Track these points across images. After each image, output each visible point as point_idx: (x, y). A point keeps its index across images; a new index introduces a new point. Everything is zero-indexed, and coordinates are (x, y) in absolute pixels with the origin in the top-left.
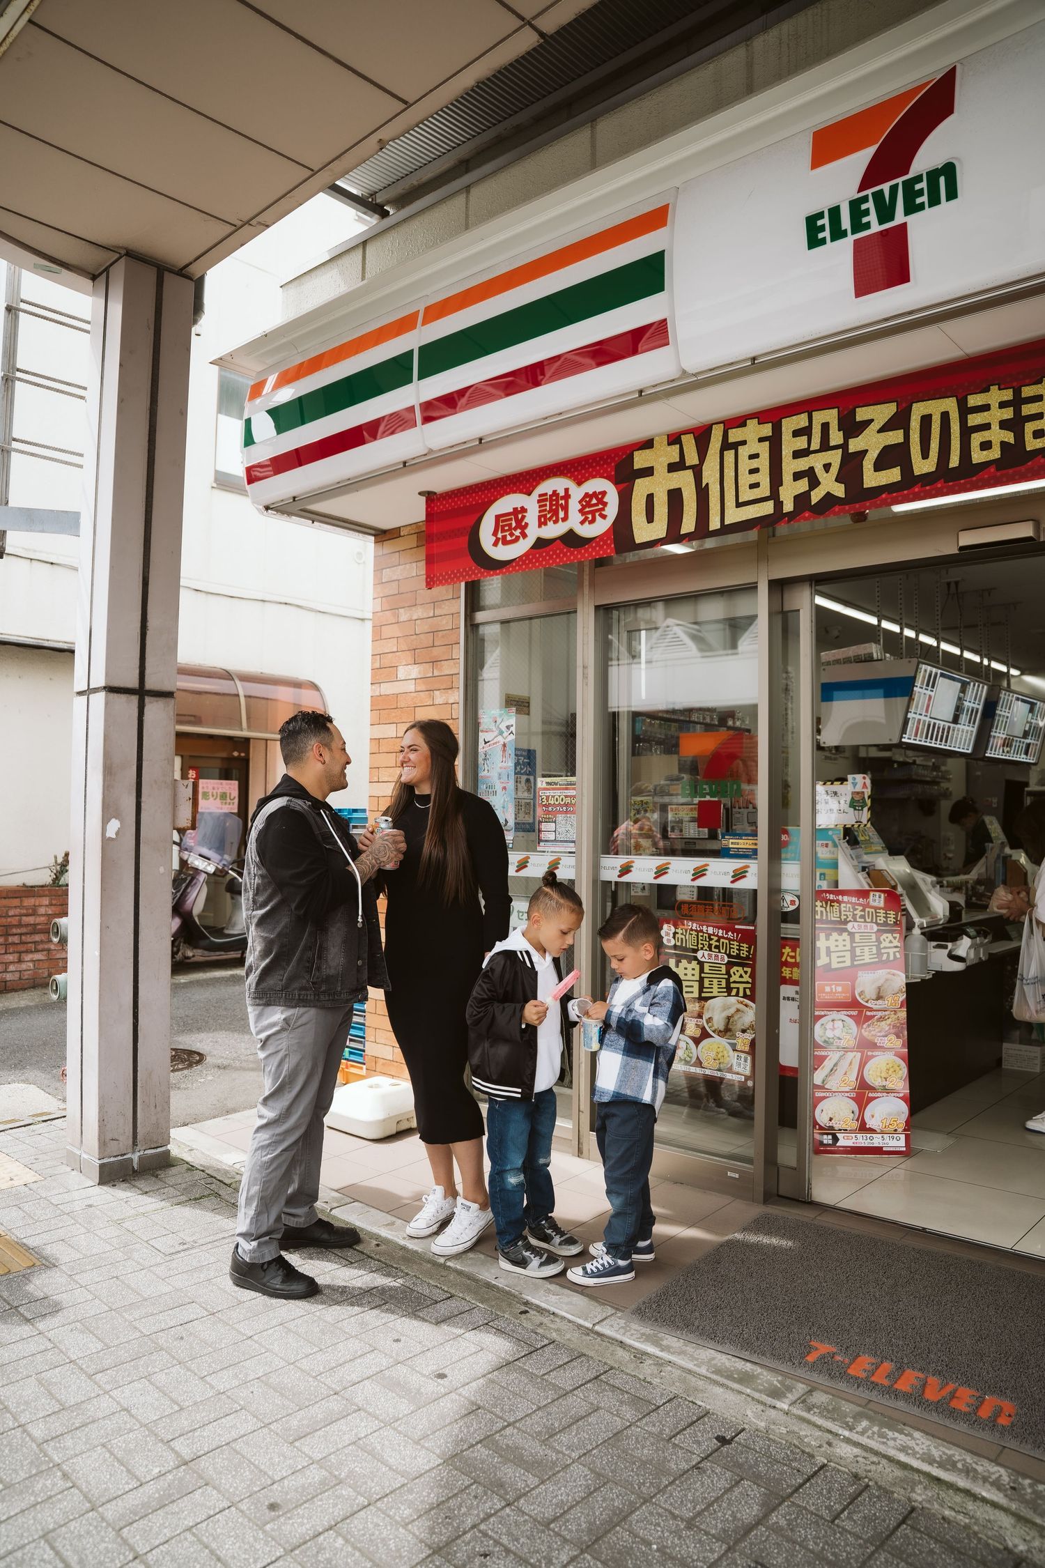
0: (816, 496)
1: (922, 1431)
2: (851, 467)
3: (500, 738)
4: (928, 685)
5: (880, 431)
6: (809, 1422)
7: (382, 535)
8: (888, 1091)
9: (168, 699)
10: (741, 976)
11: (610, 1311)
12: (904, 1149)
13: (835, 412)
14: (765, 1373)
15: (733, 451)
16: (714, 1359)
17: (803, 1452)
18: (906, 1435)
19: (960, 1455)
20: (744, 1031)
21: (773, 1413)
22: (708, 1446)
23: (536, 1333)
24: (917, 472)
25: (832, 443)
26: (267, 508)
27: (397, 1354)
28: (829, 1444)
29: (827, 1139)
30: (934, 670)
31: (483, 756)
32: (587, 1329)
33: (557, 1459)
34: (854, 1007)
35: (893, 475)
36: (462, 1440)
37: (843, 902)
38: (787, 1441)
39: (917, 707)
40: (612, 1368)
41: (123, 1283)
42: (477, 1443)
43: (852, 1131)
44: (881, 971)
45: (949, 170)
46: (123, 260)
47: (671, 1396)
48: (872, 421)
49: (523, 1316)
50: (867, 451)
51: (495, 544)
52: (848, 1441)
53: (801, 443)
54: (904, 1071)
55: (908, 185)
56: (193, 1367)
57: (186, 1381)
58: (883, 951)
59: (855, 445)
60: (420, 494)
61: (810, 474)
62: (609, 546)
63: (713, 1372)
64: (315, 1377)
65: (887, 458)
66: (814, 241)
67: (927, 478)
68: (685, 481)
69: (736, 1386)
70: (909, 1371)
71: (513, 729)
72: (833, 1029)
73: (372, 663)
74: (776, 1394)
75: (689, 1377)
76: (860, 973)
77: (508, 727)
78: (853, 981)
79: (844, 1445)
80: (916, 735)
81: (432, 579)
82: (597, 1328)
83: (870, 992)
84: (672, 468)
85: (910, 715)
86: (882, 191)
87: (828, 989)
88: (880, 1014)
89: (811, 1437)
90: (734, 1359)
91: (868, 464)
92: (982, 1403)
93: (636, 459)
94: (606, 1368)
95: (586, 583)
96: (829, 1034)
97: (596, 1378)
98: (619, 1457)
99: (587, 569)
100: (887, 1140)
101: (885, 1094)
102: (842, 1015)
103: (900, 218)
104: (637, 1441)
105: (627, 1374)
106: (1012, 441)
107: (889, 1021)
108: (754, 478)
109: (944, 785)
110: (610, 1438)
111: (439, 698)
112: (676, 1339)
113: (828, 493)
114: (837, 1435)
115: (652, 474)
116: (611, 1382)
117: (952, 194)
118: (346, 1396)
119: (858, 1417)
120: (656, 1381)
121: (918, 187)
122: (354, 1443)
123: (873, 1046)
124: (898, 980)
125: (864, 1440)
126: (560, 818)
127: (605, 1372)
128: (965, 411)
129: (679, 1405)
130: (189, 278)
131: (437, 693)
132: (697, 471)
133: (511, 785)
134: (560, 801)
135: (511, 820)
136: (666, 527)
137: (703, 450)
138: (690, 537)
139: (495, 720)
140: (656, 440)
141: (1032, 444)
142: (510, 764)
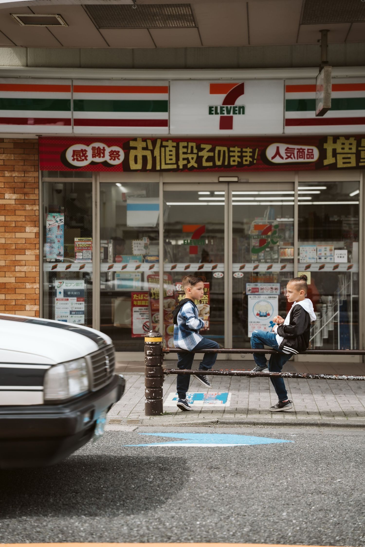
0: (189, 166)
2: (199, 160)
3: (56, 224)
5: (207, 152)
13: (195, 143)
15: (164, 148)
24: (217, 164)
25: (194, 152)
31: (49, 230)
35: (211, 164)
44: (169, 299)
45: (243, 107)
48: (205, 148)
50: (204, 156)
51: (73, 160)
53: (185, 150)
59: (200, 154)
61: (187, 159)
62: (120, 168)
65: (209, 159)
66: (210, 113)
67: (219, 166)
71: (63, 221)
72: (157, 318)
77: (60, 220)
83: (166, 306)
84: (144, 149)
86: (228, 107)
87: (155, 305)
91: (204, 160)
93: (130, 143)
95: (97, 175)
103: (231, 114)
106: (240, 161)
108: (171, 157)
113: (193, 166)
115: (137, 149)
117: (243, 113)
121: (236, 109)
124: (174, 302)
126: (85, 251)
128: (229, 151)
131: (27, 205)
132: (152, 152)
133: (62, 240)
134: (84, 246)
135: (62, 252)
136: (141, 166)
137: (154, 145)
138: (150, 170)
139: (54, 217)
140: (138, 139)
141: (245, 163)
142: (61, 233)
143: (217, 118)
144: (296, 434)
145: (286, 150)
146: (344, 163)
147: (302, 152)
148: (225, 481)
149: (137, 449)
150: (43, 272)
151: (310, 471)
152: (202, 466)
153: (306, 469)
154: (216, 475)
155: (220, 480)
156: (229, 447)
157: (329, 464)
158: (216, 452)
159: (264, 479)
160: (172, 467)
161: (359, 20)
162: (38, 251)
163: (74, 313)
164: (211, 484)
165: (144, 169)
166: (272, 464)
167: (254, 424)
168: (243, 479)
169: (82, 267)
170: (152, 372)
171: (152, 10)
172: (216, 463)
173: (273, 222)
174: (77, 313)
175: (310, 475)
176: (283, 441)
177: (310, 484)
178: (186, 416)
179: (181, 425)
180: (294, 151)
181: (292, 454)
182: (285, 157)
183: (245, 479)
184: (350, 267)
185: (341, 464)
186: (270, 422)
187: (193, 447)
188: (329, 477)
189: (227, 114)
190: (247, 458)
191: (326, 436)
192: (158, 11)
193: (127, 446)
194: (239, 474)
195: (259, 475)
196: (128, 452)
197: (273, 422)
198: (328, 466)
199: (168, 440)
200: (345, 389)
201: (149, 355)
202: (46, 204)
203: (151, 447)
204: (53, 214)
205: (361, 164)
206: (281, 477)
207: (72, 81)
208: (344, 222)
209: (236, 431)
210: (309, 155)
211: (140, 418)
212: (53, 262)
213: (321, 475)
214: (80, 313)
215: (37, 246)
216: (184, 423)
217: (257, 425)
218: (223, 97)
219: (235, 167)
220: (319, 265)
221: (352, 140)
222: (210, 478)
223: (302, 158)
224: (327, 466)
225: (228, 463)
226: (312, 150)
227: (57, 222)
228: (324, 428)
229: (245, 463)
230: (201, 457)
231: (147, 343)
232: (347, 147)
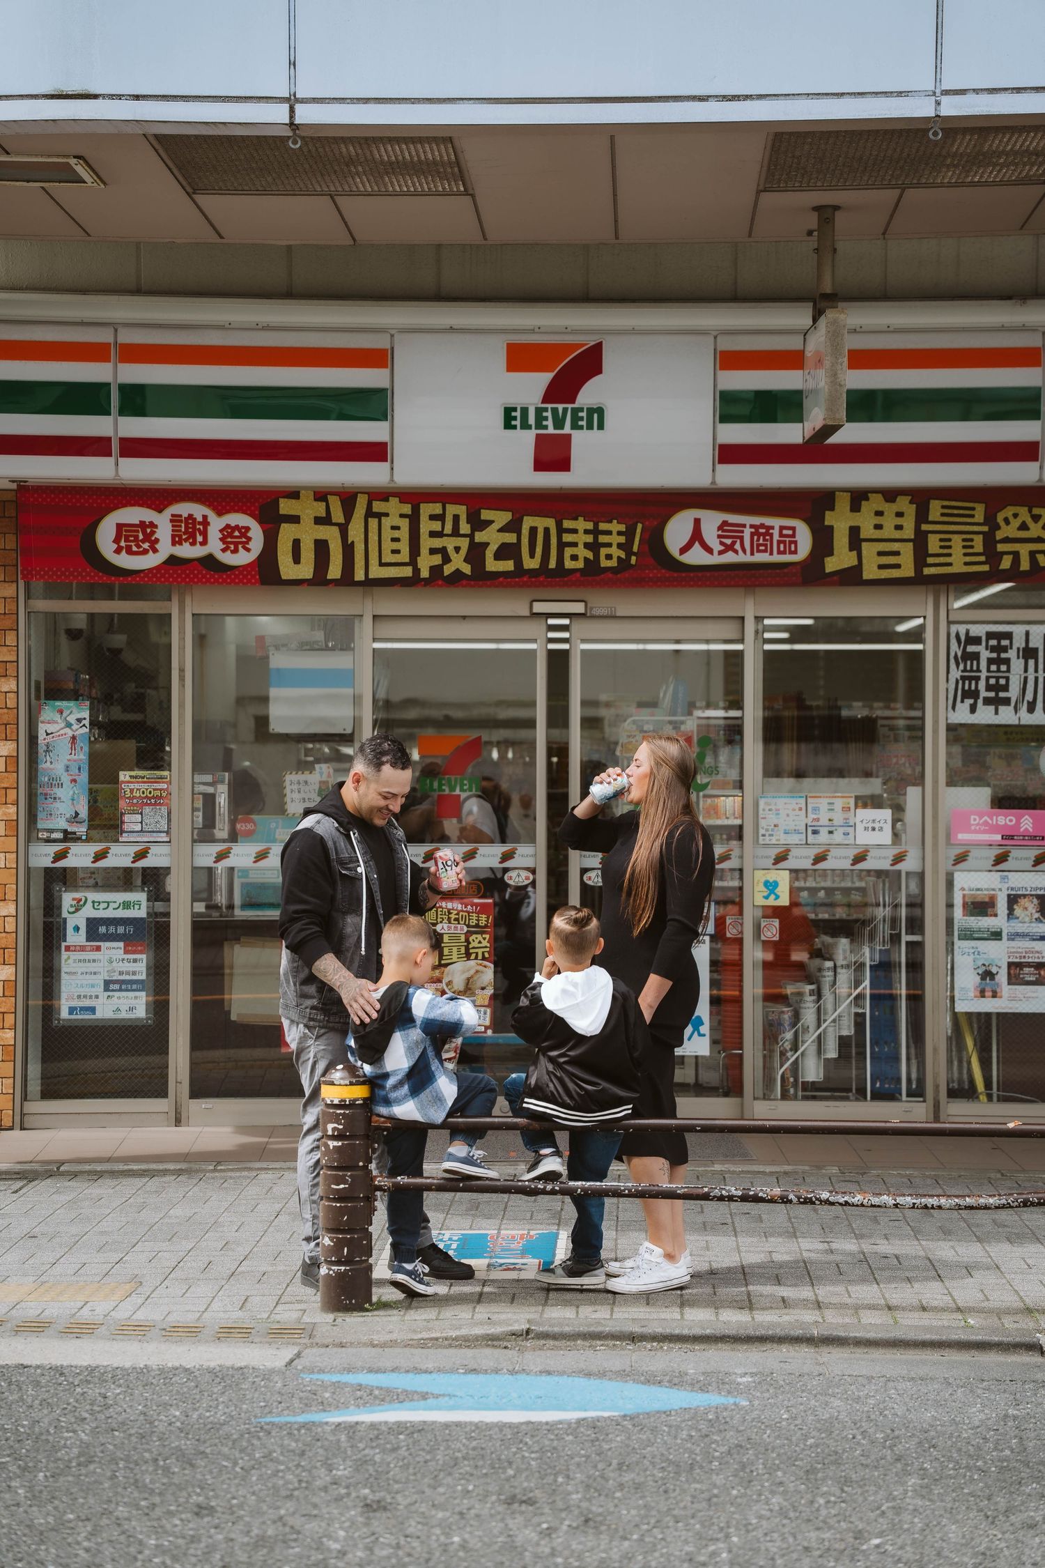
0: (448, 569)
2: (476, 553)
3: (67, 730)
5: (498, 531)
13: (464, 507)
15: (376, 520)
24: (526, 567)
25: (461, 532)
31: (45, 748)
35: (508, 565)
45: (600, 411)
48: (493, 522)
50: (489, 543)
51: (116, 551)
53: (436, 526)
59: (480, 537)
61: (443, 551)
62: (253, 576)
65: (504, 552)
66: (508, 425)
67: (531, 572)
71: (87, 722)
77: (79, 720)
81: (29, 573)
84: (318, 521)
86: (557, 408)
91: (489, 553)
93: (281, 505)
95: (185, 591)
103: (567, 429)
106: (592, 558)
108: (395, 545)
113: (457, 569)
115: (298, 522)
117: (601, 427)
121: (580, 414)
126: (148, 809)
128: (561, 531)
132: (344, 530)
133: (84, 777)
134: (147, 793)
135: (84, 813)
136: (312, 570)
137: (348, 512)
138: (335, 582)
139: (61, 712)
140: (303, 493)
141: (604, 563)
142: (82, 756)
143: (526, 439)
144: (752, 1374)
145: (720, 528)
146: (881, 567)
147: (764, 535)
148: (553, 1549)
149: (299, 1430)
150: (28, 870)
151: (795, 1509)
152: (487, 1495)
153: (781, 1500)
154: (526, 1527)
155: (538, 1544)
156: (560, 1422)
157: (847, 1481)
158: (526, 1444)
159: (662, 1539)
160: (399, 1498)
161: (924, 181)
162: (13, 809)
163: (117, 986)
164: (512, 1561)
165: (319, 579)
166: (686, 1486)
167: (633, 1338)
168: (605, 1538)
169: (142, 855)
170: (342, 1186)
171: (344, 150)
172: (525, 1484)
173: (682, 723)
174: (125, 985)
175: (794, 1525)
176: (713, 1399)
177: (795, 1556)
178: (439, 1313)
179: (423, 1344)
180: (743, 532)
181: (741, 1446)
182: (717, 547)
183: (611, 1541)
184: (899, 859)
185: (881, 1482)
186: (677, 1332)
187: (458, 1424)
188: (849, 1530)
189: (555, 428)
190: (615, 1462)
191: (837, 1378)
192: (360, 151)
193: (268, 1419)
194: (591, 1523)
195: (648, 1524)
196: (272, 1444)
197: (686, 1332)
198: (846, 1489)
199: (388, 1399)
200: (887, 1219)
201: (333, 1138)
202: (38, 674)
203: (339, 1424)
204: (58, 703)
205: (927, 571)
206: (711, 1532)
207: (116, 330)
208: (880, 722)
209: (582, 1365)
210: (784, 542)
211: (306, 1319)
212: (55, 841)
213: (824, 1522)
214: (134, 987)
215: (12, 795)
216: (434, 1335)
217: (640, 1341)
218: (543, 380)
219: (578, 575)
220: (812, 852)
221: (903, 503)
222: (509, 1536)
223: (765, 551)
224: (843, 1491)
225: (562, 1483)
226: (793, 529)
227: (69, 725)
228: (830, 1349)
229: (607, 1480)
230: (481, 1463)
231: (329, 1102)
232: (889, 522)
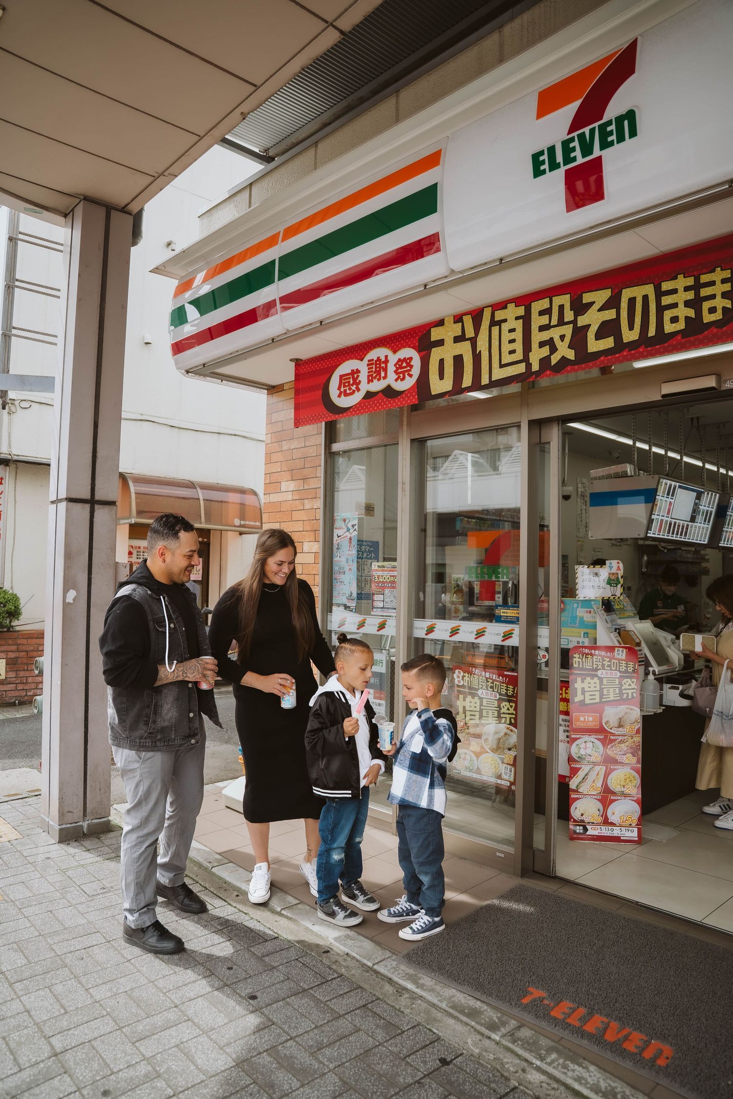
0: (555, 359)
1: (597, 1066)
2: (579, 336)
3: (347, 534)
4: (668, 494)
5: (599, 310)
6: (512, 1052)
7: (273, 389)
8: (625, 795)
9: (112, 507)
10: (508, 709)
11: (388, 954)
12: (637, 839)
13: (568, 296)
14: (489, 1010)
15: (498, 327)
16: (454, 996)
17: (502, 1075)
18: (583, 1068)
19: (621, 1088)
20: (509, 749)
21: (487, 1042)
22: (431, 1066)
23: (330, 968)
24: (625, 340)
25: (566, 320)
26: (188, 372)
27: (227, 979)
28: (524, 1071)
29: (579, 829)
30: (673, 483)
31: (338, 546)
32: (369, 967)
33: (318, 1068)
34: (602, 732)
35: (608, 343)
36: (254, 1048)
37: (595, 655)
38: (492, 1066)
39: (660, 510)
40: (378, 999)
41: (54, 915)
42: (264, 1051)
43: (598, 824)
44: (622, 706)
45: (631, 115)
46: (82, 203)
47: (416, 1023)
48: (594, 302)
49: (325, 955)
50: (590, 325)
51: (339, 396)
52: (538, 1069)
53: (544, 320)
54: (638, 781)
55: (603, 128)
56: (84, 980)
57: (75, 992)
58: (624, 692)
59: (582, 321)
60: (291, 360)
61: (550, 343)
62: (414, 397)
63: (450, 1007)
64: (165, 993)
65: (605, 330)
66: (538, 172)
67: (632, 345)
68: (465, 349)
69: (464, 1019)
70: (597, 1016)
71: (356, 527)
72: (586, 748)
73: (265, 480)
74: (493, 1027)
75: (433, 1010)
76: (606, 708)
77: (353, 526)
78: (601, 713)
79: (534, 1072)
80: (660, 531)
81: (298, 421)
82: (375, 967)
83: (614, 722)
85: (653, 517)
86: (584, 133)
87: (582, 719)
88: (620, 738)
89: (510, 1063)
90: (468, 998)
91: (591, 335)
92: (648, 1046)
93: (432, 334)
94: (374, 999)
95: (405, 423)
96: (583, 752)
97: (364, 1006)
98: (364, 1070)
99: (405, 413)
100: (624, 832)
101: (623, 798)
102: (592, 738)
103: (597, 152)
104: (380, 1058)
105: (388, 1004)
106: (693, 316)
107: (627, 744)
108: (512, 347)
109: (704, 565)
110: (361, 1054)
111: (308, 505)
112: (430, 979)
113: (563, 356)
114: (532, 1064)
115: (443, 345)
116: (374, 1010)
117: (633, 133)
118: (183, 1009)
119: (550, 1050)
120: (407, 1011)
121: (609, 129)
122: (177, 1046)
123: (615, 762)
124: (635, 714)
125: (550, 1070)
126: (387, 591)
127: (372, 1002)
128: (659, 294)
129: (419, 1031)
130: (129, 213)
131: (306, 501)
132: (474, 341)
133: (354, 567)
134: (387, 579)
135: (355, 592)
136: (452, 383)
137: (478, 325)
138: (468, 390)
139: (346, 521)
140: (446, 320)
141: (709, 318)
142: (354, 553)
165: (457, 389)
169: (382, 626)
204: (345, 515)
215: (317, 579)
218: (570, 111)
219: (679, 337)
227: (348, 530)
